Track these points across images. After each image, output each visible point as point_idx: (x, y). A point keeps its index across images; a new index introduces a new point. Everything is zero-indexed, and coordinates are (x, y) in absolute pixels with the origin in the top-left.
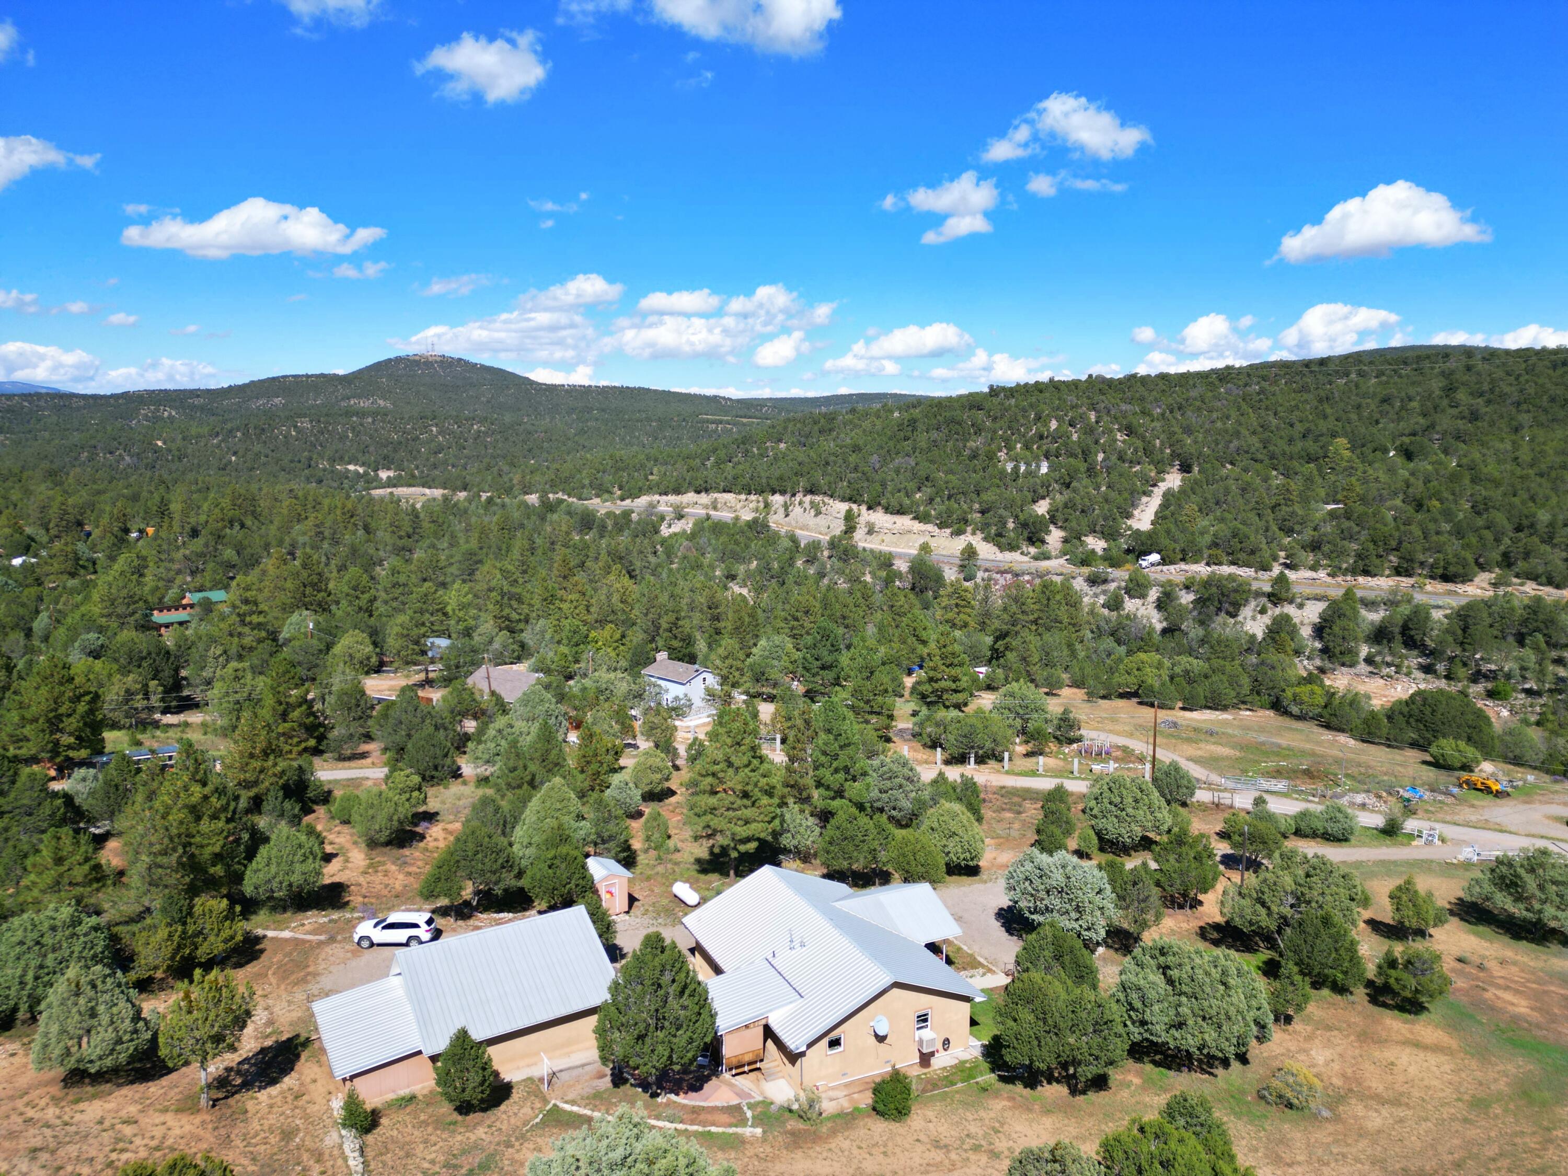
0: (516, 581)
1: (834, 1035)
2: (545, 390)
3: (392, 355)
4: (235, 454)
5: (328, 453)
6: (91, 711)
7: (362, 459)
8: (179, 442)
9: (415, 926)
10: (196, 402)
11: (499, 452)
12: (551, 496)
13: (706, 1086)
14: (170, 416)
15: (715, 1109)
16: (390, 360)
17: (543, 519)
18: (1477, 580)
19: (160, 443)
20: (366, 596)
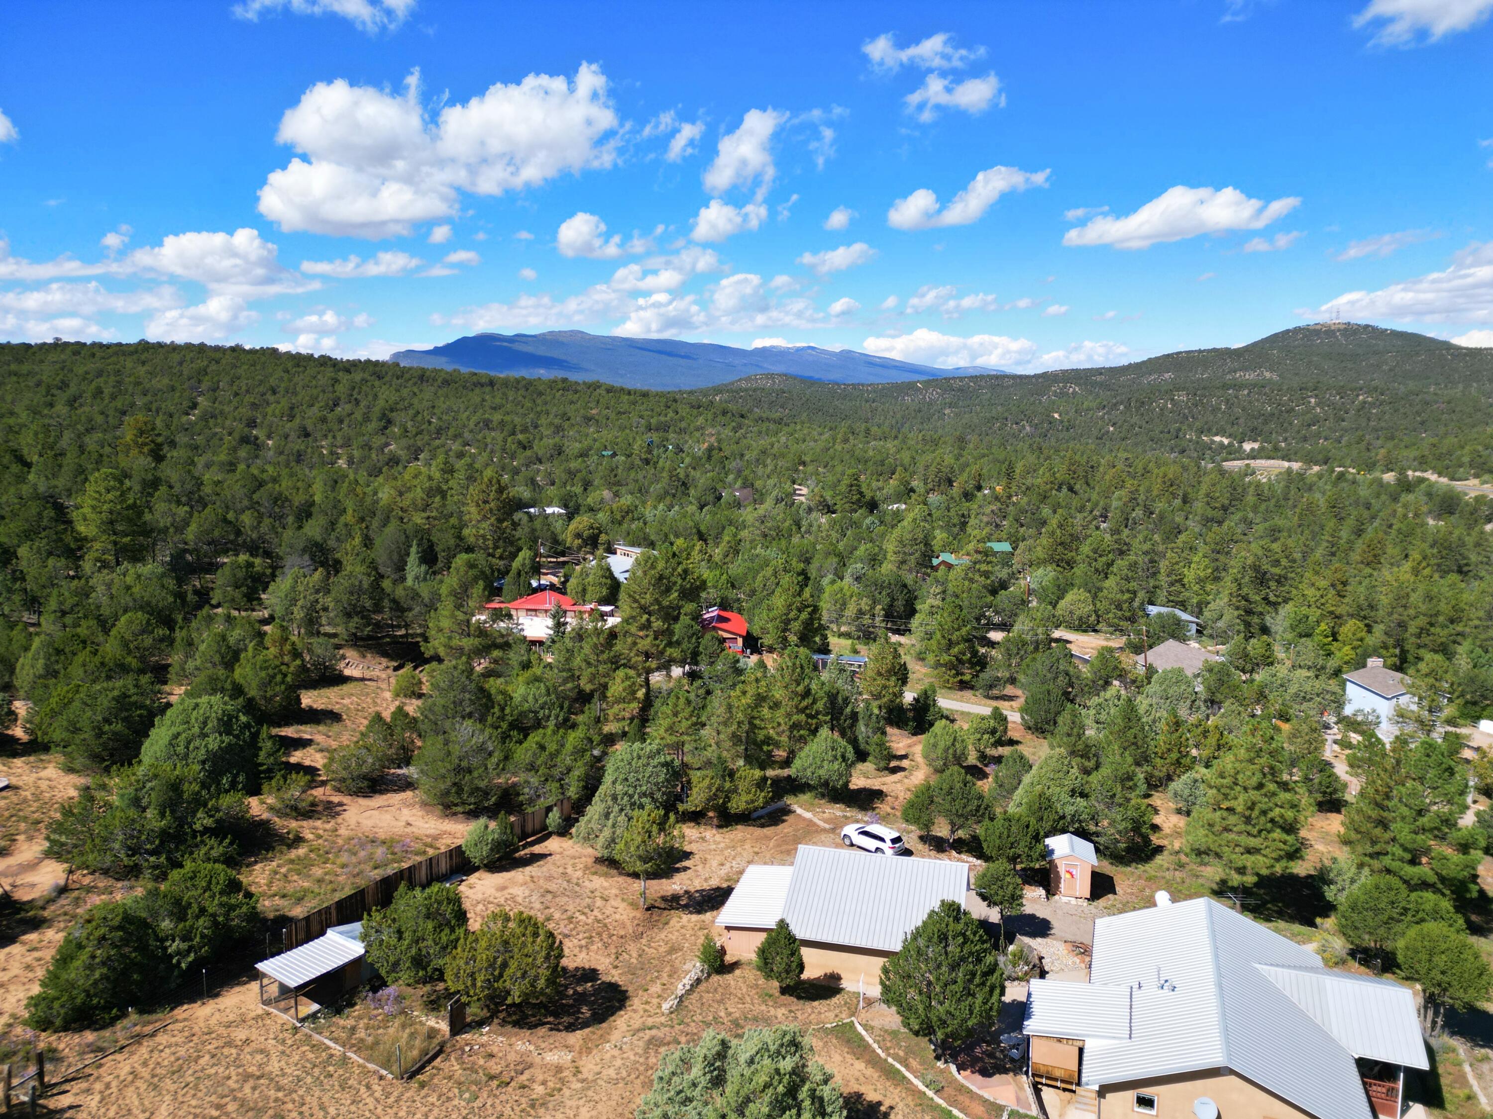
0: (1278, 561)
1: (1147, 1092)
2: (1466, 355)
3: (1291, 326)
4: (1114, 425)
5: (1198, 424)
6: (811, 620)
7: (1230, 430)
8: (1072, 413)
9: (882, 840)
10: (1099, 378)
11: (1383, 424)
12: (1410, 473)
13: (997, 1077)
14: (1074, 392)
15: (980, 1097)
16: (1288, 331)
17: (1395, 499)
19: (1056, 416)
20: (1104, 559)
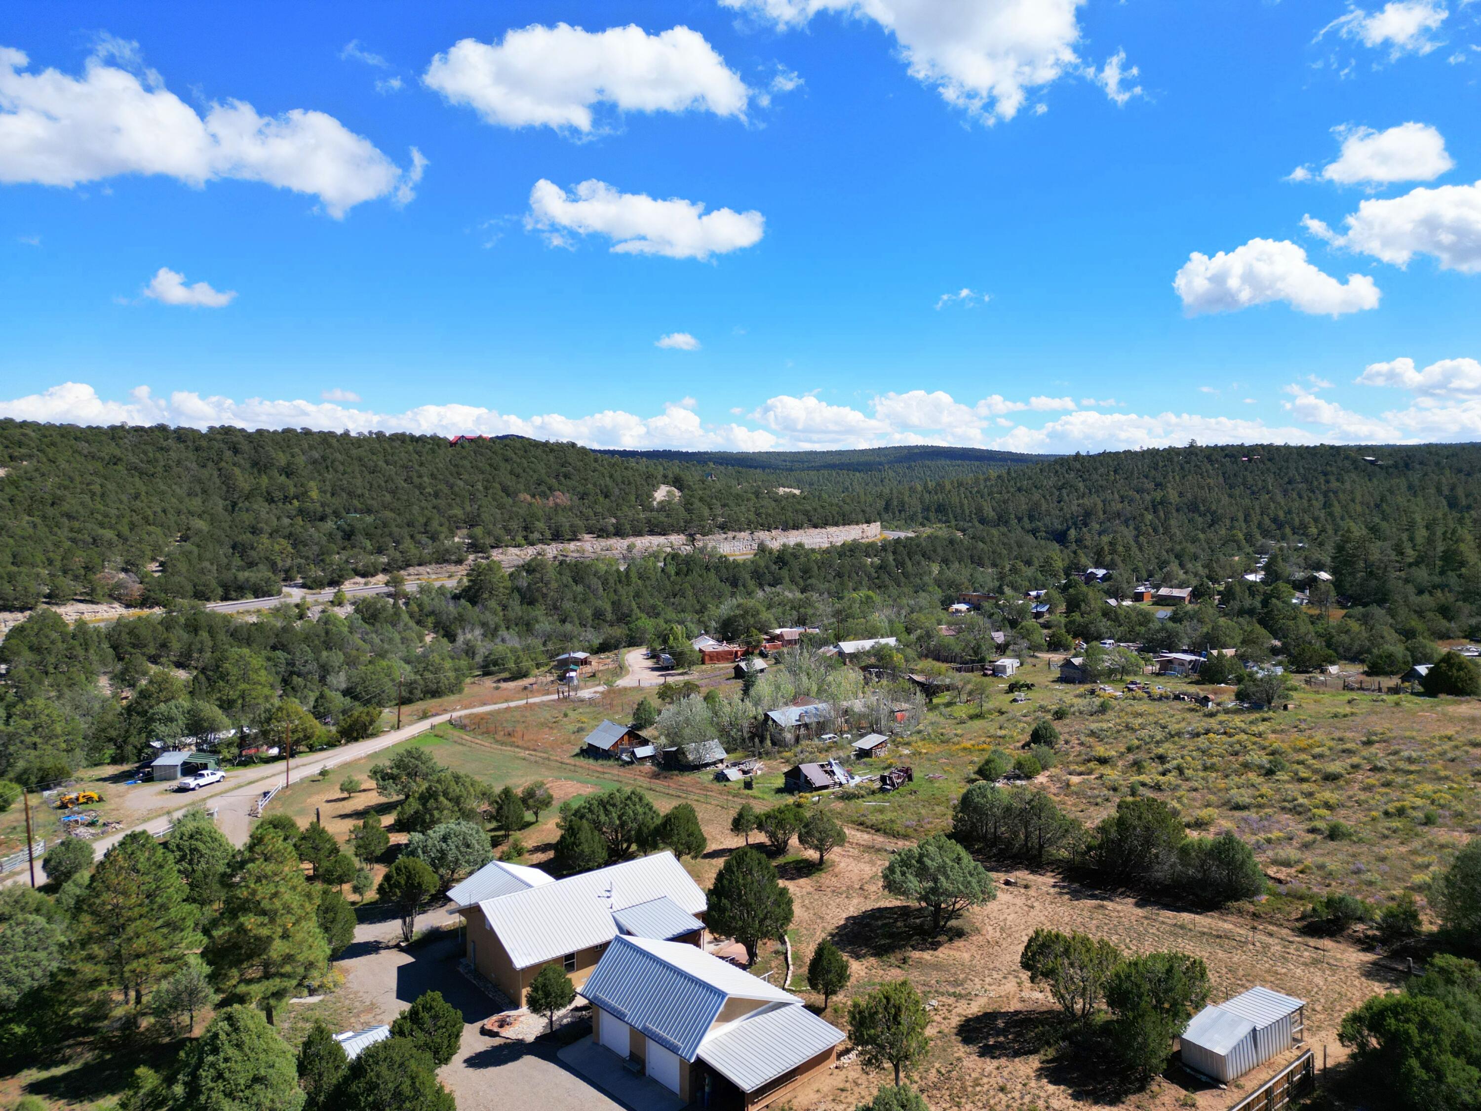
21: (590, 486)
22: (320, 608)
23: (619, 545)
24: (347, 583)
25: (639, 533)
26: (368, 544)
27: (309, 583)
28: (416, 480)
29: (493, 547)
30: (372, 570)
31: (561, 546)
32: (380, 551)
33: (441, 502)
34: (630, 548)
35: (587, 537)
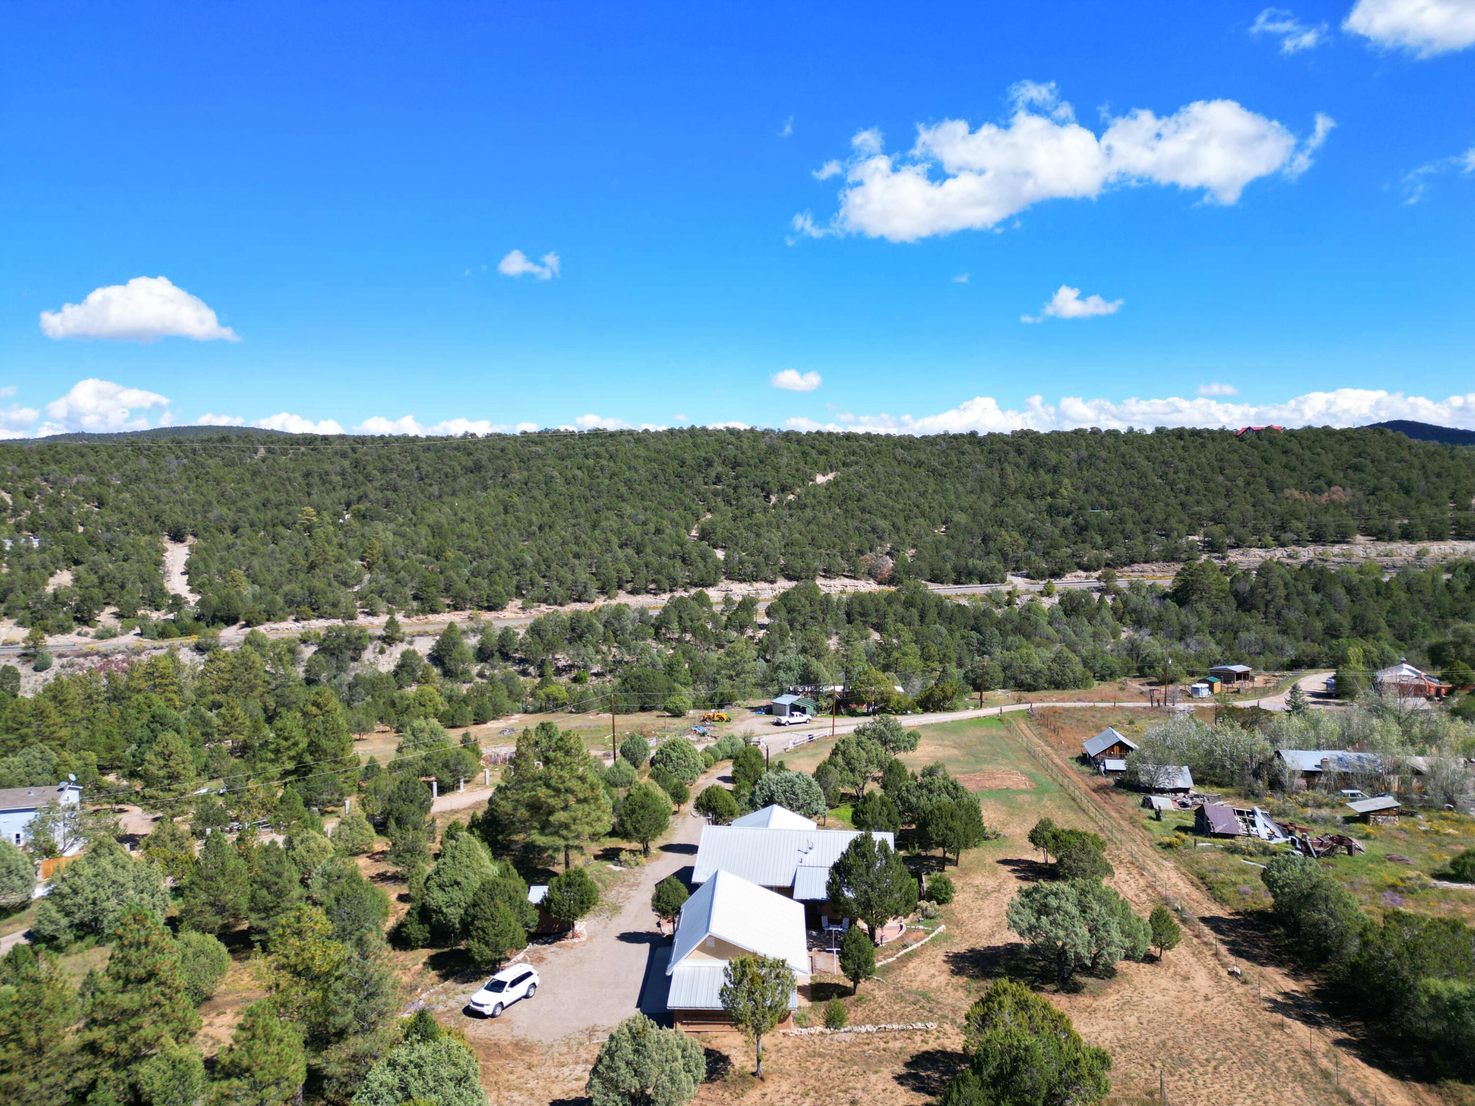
18: (508, 607)
21: (1385, 479)
22: (1029, 597)
23: (1404, 551)
24: (1068, 575)
25: (1439, 537)
26: (1099, 539)
27: (1032, 574)
28: (1171, 476)
29: (1232, 547)
30: (1095, 564)
31: (1320, 549)
32: (1108, 546)
33: (1190, 499)
34: (1420, 555)
35: (1359, 538)
